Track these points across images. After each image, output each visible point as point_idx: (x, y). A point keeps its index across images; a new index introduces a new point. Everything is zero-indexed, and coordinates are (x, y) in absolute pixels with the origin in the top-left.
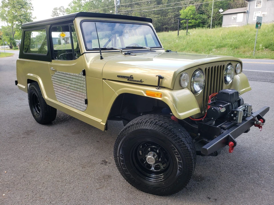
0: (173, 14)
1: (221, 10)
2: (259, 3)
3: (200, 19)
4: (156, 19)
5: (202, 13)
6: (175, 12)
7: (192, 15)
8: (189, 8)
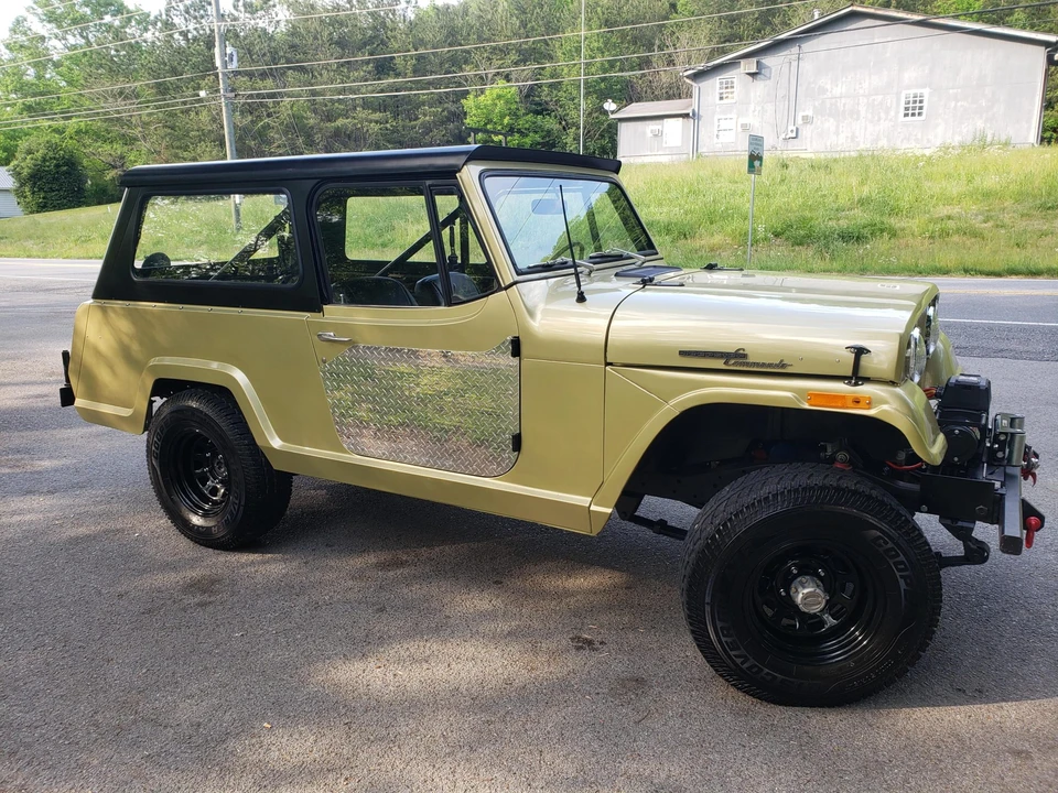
0: (440, 110)
1: (610, 106)
2: (727, 88)
3: (536, 132)
4: (375, 127)
5: (541, 110)
6: (446, 105)
7: (508, 118)
8: (495, 92)
